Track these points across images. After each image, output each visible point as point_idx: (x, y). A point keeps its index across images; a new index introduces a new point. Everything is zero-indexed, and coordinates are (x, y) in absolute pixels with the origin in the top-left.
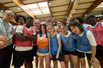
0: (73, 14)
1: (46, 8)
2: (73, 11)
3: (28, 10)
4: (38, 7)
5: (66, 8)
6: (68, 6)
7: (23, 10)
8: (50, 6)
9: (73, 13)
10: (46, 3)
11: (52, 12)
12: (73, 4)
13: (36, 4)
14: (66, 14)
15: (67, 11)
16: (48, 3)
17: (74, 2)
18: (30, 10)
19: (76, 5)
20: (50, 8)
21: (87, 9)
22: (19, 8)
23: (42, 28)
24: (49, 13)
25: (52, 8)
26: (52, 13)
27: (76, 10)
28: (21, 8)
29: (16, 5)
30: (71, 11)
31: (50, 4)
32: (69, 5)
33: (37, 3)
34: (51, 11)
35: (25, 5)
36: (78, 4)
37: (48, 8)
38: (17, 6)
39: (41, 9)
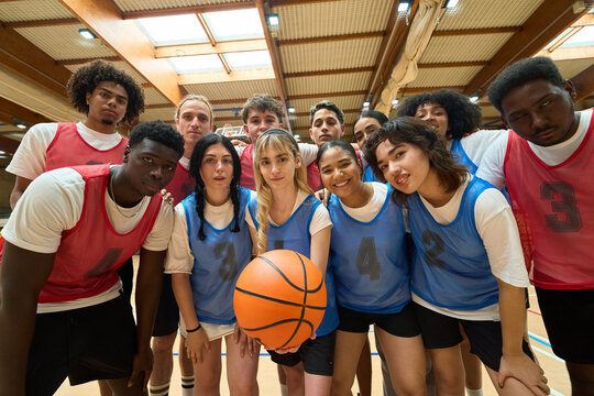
0: (404, 90)
1: (252, 45)
2: (406, 74)
3: (142, 53)
4: (203, 37)
5: (363, 52)
6: (379, 39)
7: (108, 45)
8: (274, 35)
9: (402, 84)
10: (253, 14)
11: (288, 70)
12: (405, 30)
13: (193, 16)
14: (363, 87)
15: (373, 69)
16: (266, 16)
17: (411, 21)
18: (156, 51)
19: (421, 37)
20: (276, 44)
21: (480, 68)
22: (87, 35)
23: (212, 160)
24: (271, 74)
25: (285, 49)
26: (286, 76)
27: (420, 65)
28: (95, 35)
29: (68, 14)
30: (396, 74)
31: (274, 21)
32: (385, 34)
33: (199, 9)
34: (278, 63)
35: (124, 15)
36: (436, 33)
37: (264, 44)
38: (75, 20)
39: (224, 47)
